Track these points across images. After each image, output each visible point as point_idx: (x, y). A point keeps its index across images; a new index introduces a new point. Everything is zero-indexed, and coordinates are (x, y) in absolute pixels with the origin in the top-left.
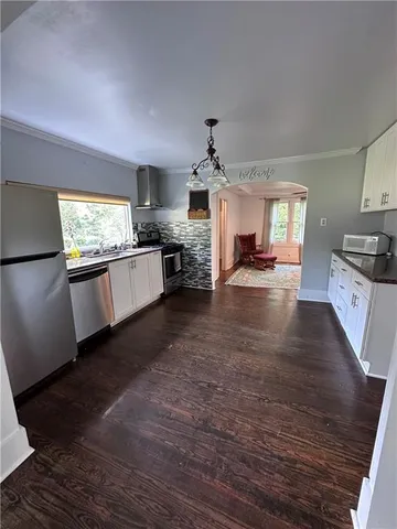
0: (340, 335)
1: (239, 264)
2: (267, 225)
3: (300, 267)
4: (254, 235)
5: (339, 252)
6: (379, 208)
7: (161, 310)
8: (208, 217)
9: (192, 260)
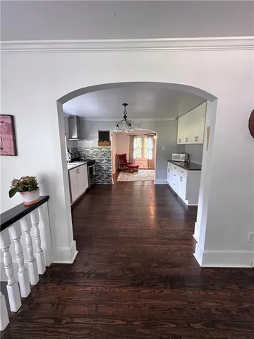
0: (176, 195)
1: (118, 171)
2: (132, 149)
3: (154, 171)
4: (125, 155)
5: (171, 161)
6: (185, 143)
7: (88, 197)
8: (110, 145)
9: (101, 168)
